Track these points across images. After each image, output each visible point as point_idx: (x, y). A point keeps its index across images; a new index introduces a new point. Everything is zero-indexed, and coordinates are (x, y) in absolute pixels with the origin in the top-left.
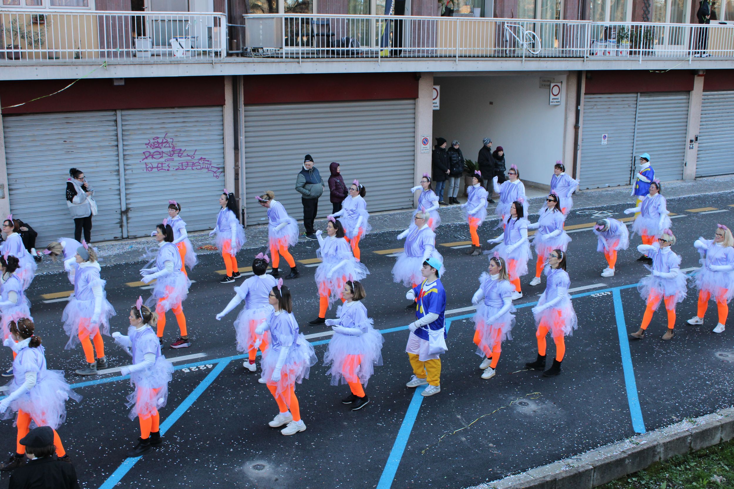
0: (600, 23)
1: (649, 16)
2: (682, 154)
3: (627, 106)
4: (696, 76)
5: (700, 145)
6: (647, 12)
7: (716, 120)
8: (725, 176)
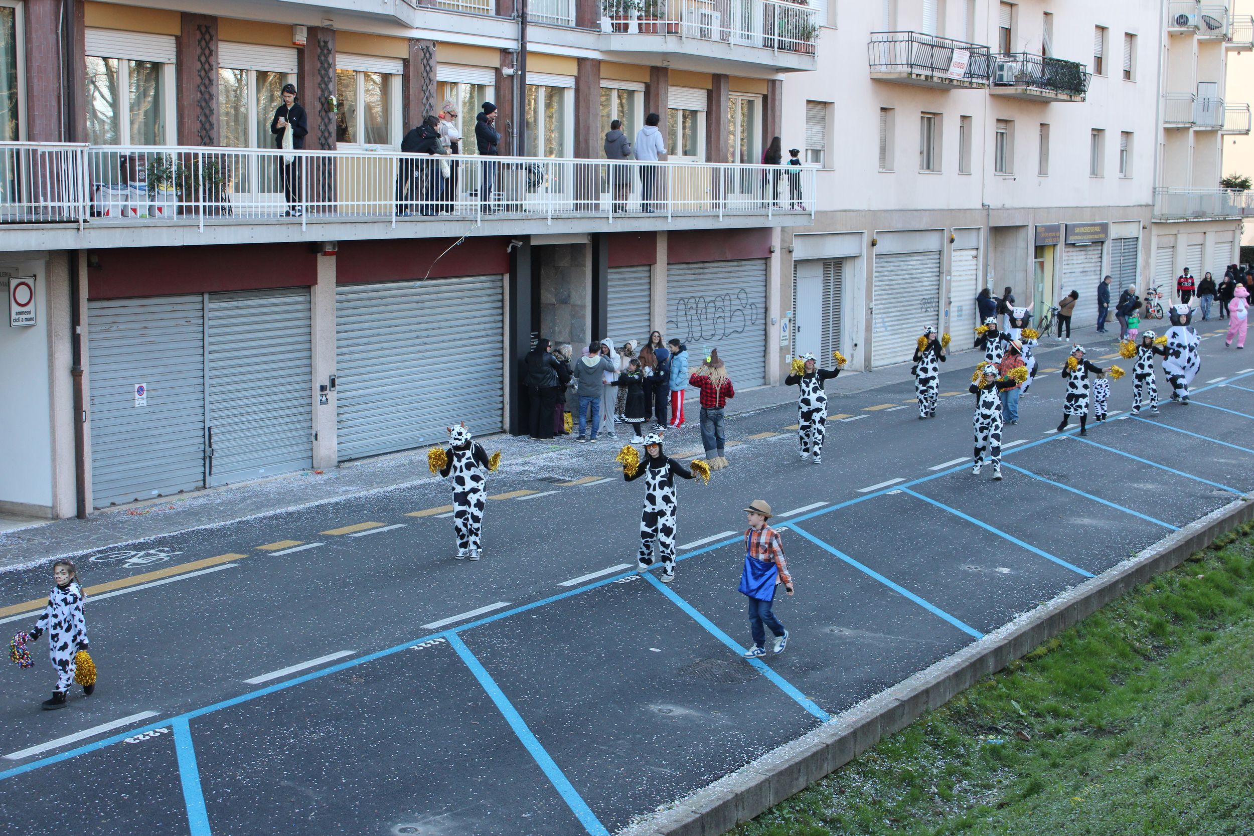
0: (109, 149)
1: (214, 134)
2: (308, 417)
3: (183, 322)
4: (319, 255)
5: (342, 395)
6: (207, 126)
7: (369, 343)
8: (398, 455)
